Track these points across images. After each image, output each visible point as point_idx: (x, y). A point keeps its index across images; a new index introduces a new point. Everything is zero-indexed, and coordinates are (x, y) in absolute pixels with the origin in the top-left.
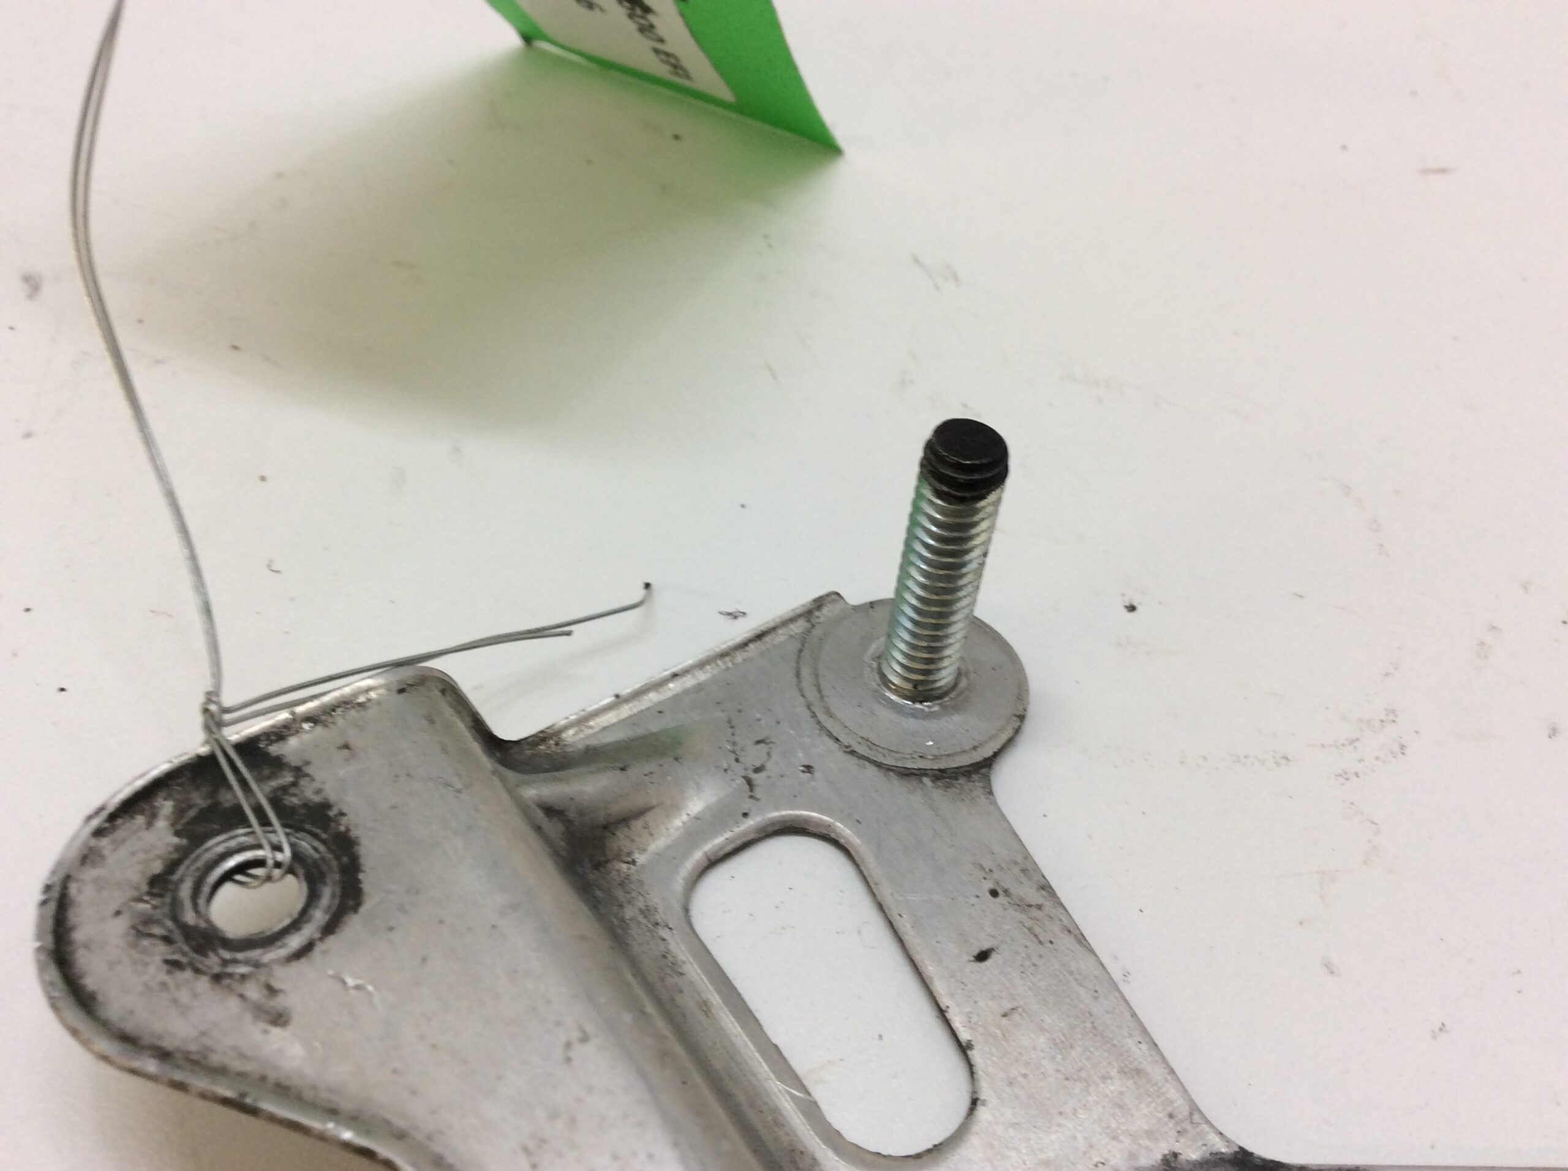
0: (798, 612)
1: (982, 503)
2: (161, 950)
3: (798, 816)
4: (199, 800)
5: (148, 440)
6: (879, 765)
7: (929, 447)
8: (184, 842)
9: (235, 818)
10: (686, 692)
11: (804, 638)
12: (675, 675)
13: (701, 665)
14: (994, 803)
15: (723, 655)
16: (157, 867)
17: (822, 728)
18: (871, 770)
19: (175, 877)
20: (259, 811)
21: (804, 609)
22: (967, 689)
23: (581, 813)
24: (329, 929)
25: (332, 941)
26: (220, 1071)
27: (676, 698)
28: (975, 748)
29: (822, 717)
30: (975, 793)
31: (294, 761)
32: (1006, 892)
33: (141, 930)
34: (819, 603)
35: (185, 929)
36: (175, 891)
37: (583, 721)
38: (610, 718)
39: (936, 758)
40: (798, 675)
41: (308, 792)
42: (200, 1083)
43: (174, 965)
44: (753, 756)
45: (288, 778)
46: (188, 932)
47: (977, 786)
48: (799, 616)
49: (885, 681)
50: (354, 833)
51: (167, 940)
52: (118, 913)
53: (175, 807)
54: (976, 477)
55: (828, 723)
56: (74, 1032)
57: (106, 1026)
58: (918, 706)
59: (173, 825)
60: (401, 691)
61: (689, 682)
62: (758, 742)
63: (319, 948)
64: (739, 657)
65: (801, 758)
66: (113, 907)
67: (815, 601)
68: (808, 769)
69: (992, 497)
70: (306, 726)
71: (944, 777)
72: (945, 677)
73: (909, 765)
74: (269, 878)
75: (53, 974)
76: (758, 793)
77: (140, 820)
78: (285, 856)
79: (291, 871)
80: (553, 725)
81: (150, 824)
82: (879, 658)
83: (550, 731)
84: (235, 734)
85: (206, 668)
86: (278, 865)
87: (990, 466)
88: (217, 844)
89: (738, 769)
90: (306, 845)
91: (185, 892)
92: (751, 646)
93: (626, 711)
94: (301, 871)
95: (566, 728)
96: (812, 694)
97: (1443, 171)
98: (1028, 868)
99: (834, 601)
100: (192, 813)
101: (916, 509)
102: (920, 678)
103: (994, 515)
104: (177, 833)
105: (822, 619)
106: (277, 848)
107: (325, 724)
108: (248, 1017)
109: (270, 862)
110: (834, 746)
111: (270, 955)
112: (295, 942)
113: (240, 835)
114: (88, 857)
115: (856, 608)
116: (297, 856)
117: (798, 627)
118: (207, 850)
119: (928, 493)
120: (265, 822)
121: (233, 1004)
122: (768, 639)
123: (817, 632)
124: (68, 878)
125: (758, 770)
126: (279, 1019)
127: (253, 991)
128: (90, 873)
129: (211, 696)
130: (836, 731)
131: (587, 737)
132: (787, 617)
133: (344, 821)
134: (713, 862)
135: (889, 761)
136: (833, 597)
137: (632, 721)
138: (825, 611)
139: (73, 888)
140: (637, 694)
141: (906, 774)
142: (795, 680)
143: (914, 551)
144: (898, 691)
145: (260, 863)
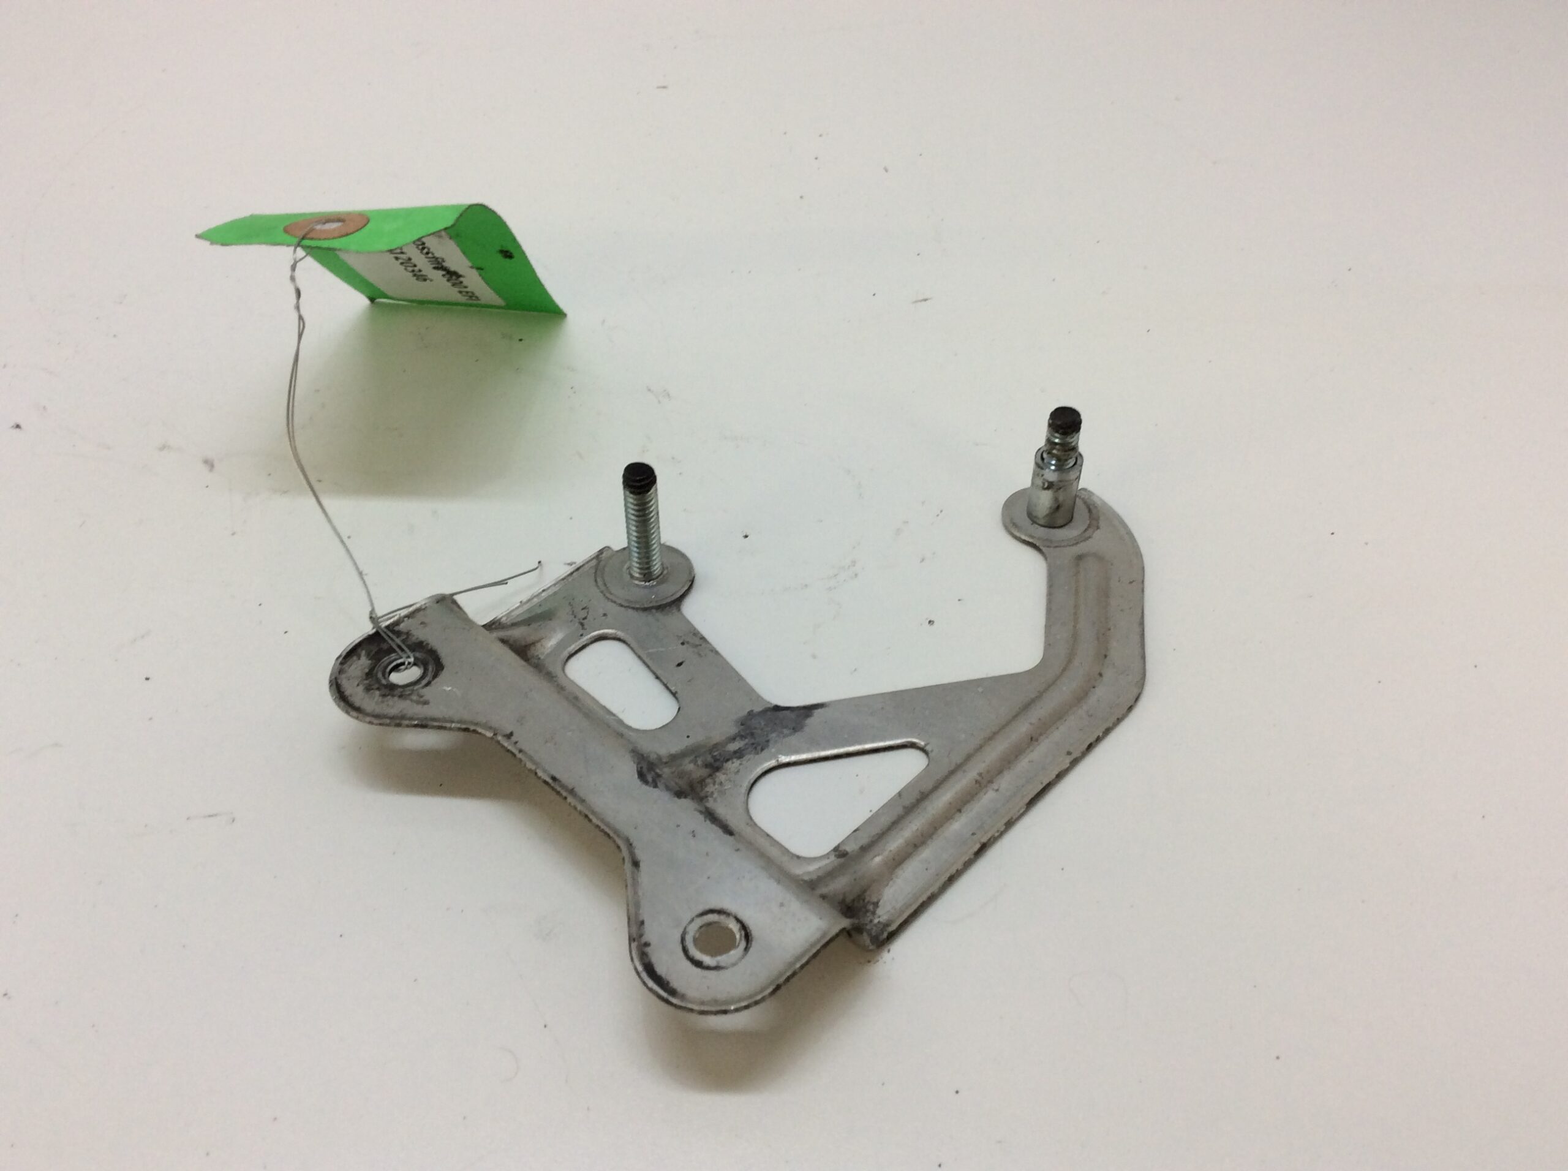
0: (592, 557)
1: (649, 493)
2: (377, 693)
3: (603, 633)
4: (374, 648)
5: (329, 521)
6: (633, 608)
7: (624, 476)
8: (374, 661)
9: (391, 650)
10: (550, 596)
11: (596, 568)
12: (544, 591)
13: (555, 585)
14: (682, 614)
15: (563, 579)
16: (367, 670)
17: (608, 599)
18: (630, 611)
19: (375, 671)
20: (399, 647)
21: (595, 555)
22: (667, 574)
23: (515, 641)
24: (435, 676)
25: (436, 680)
26: (411, 719)
27: (546, 599)
28: (672, 595)
29: (608, 595)
30: (674, 611)
31: (405, 630)
32: (688, 643)
33: (368, 689)
34: (601, 552)
35: (384, 685)
36: (376, 676)
37: (508, 615)
38: (520, 611)
39: (657, 602)
40: (596, 581)
41: (414, 639)
42: (406, 722)
43: (384, 696)
44: (582, 614)
45: (404, 637)
46: (386, 686)
47: (675, 610)
48: (593, 558)
49: (632, 577)
50: (434, 648)
51: (378, 689)
52: (358, 685)
53: (366, 652)
54: (643, 483)
55: (611, 597)
56: (357, 718)
57: (368, 715)
58: (647, 584)
59: (367, 657)
60: (437, 602)
61: (550, 592)
62: (583, 609)
63: (433, 683)
64: (570, 579)
65: (601, 612)
66: (356, 683)
67: (600, 551)
68: (605, 615)
69: (652, 491)
70: (406, 619)
71: (661, 608)
72: (657, 568)
73: (646, 606)
74: (406, 668)
75: (342, 704)
76: (586, 626)
77: (355, 658)
78: (412, 660)
79: (415, 664)
80: (496, 618)
81: (359, 659)
82: (629, 568)
83: (496, 620)
84: (384, 624)
85: (368, 604)
86: (409, 663)
87: (648, 478)
88: (386, 660)
89: (576, 620)
90: (418, 655)
91: (380, 675)
92: (575, 574)
93: (526, 607)
94: (419, 663)
95: (501, 618)
96: (603, 588)
97: (926, 300)
98: (696, 633)
99: (607, 550)
100: (373, 652)
101: (625, 499)
102: (646, 571)
103: (656, 495)
104: (369, 660)
105: (603, 558)
106: (409, 657)
107: (412, 618)
108: (415, 705)
109: (406, 663)
110: (614, 605)
111: (416, 687)
112: (424, 682)
113: (393, 656)
114: (341, 672)
115: (617, 551)
116: (416, 658)
117: (594, 562)
118: (382, 663)
119: (628, 493)
120: (402, 650)
121: (408, 702)
122: (581, 570)
123: (602, 563)
124: (336, 678)
125: (585, 618)
126: (426, 703)
127: (414, 697)
128: (343, 676)
129: (372, 612)
130: (614, 599)
131: (512, 620)
132: (588, 560)
133: (430, 646)
134: (571, 656)
135: (638, 606)
136: (607, 548)
137: (529, 610)
138: (604, 555)
139: (339, 681)
140: (529, 601)
141: (645, 609)
142: (594, 583)
143: (630, 519)
144: (637, 579)
145: (403, 664)
